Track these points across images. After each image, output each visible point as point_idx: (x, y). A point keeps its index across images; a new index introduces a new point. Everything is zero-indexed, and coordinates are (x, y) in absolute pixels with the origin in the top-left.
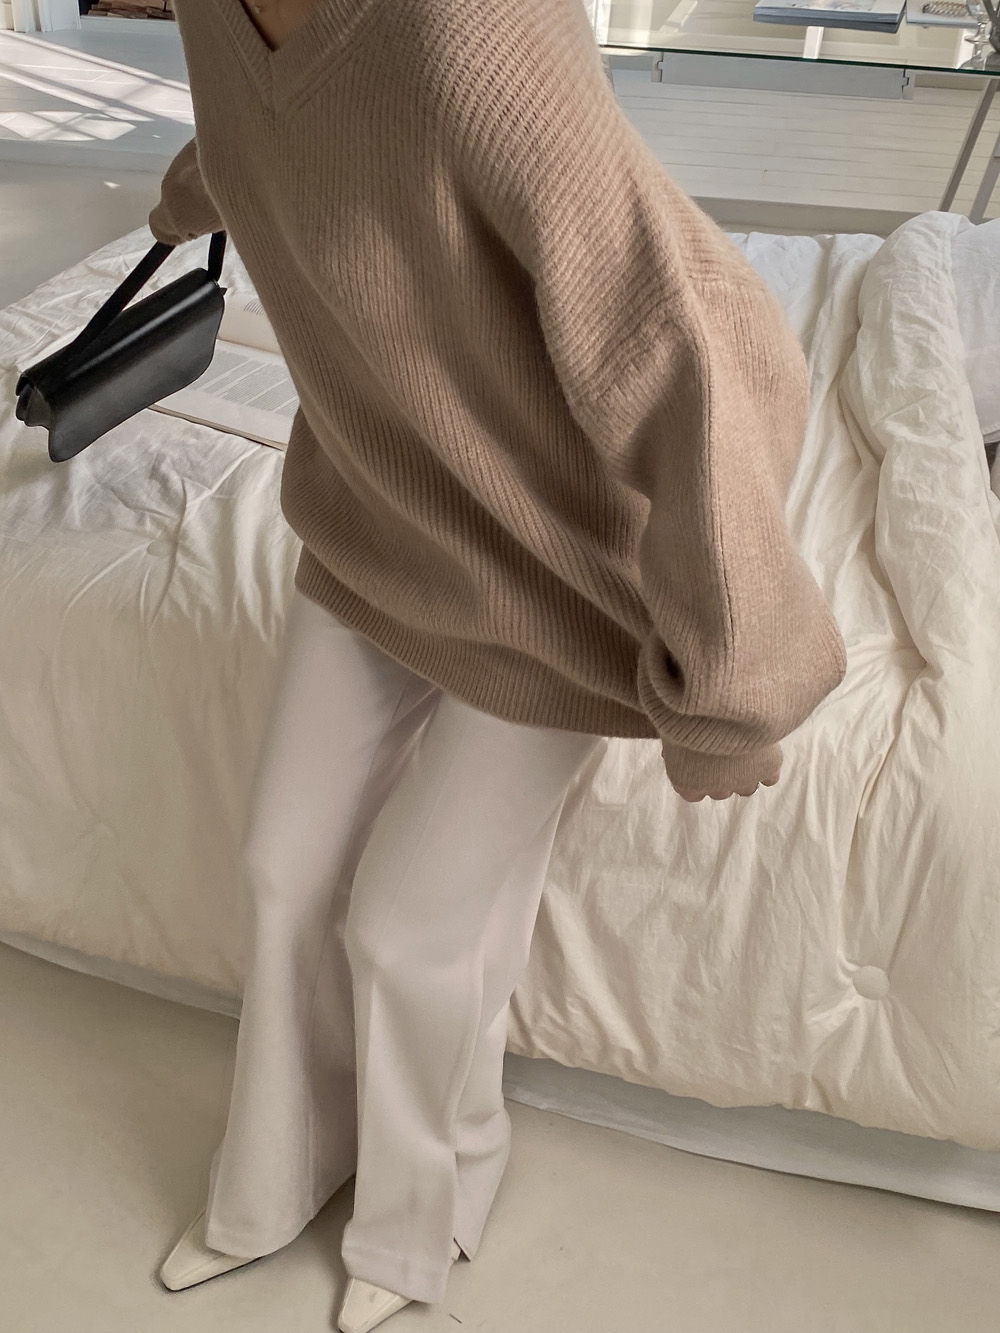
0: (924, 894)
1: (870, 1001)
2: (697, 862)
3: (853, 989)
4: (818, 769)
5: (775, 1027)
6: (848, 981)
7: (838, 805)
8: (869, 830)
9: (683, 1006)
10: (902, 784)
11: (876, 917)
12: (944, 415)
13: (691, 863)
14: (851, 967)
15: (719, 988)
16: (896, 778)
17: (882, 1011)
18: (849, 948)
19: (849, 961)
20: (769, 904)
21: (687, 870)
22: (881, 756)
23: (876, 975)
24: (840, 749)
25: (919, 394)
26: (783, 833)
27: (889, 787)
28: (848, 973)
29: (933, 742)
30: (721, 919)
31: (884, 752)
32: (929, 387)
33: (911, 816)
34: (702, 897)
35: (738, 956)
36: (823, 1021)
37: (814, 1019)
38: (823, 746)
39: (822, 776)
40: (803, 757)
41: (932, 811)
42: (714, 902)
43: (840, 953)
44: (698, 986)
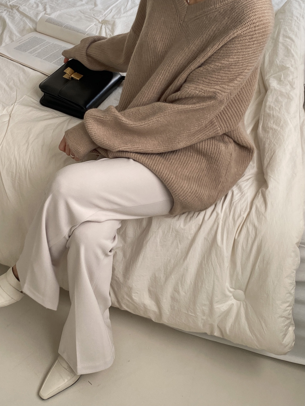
0: (257, 267)
1: (238, 302)
3: (232, 297)
5: (203, 308)
6: (230, 294)
7: (227, 234)
8: (238, 243)
9: (173, 299)
10: (251, 228)
11: (240, 273)
12: (290, 78)
14: (232, 290)
15: (185, 293)
16: (249, 226)
17: (242, 305)
18: (231, 283)
19: (231, 288)
20: (204, 266)
22: (244, 217)
23: (241, 293)
25: (283, 68)
26: (210, 242)
27: (246, 229)
28: (230, 292)
29: (262, 214)
30: (187, 270)
31: (245, 216)
32: (287, 66)
33: (253, 239)
35: (192, 283)
36: (221, 307)
37: (217, 306)
39: (223, 224)
41: (260, 238)
42: (185, 264)
43: (227, 284)
44: (178, 292)
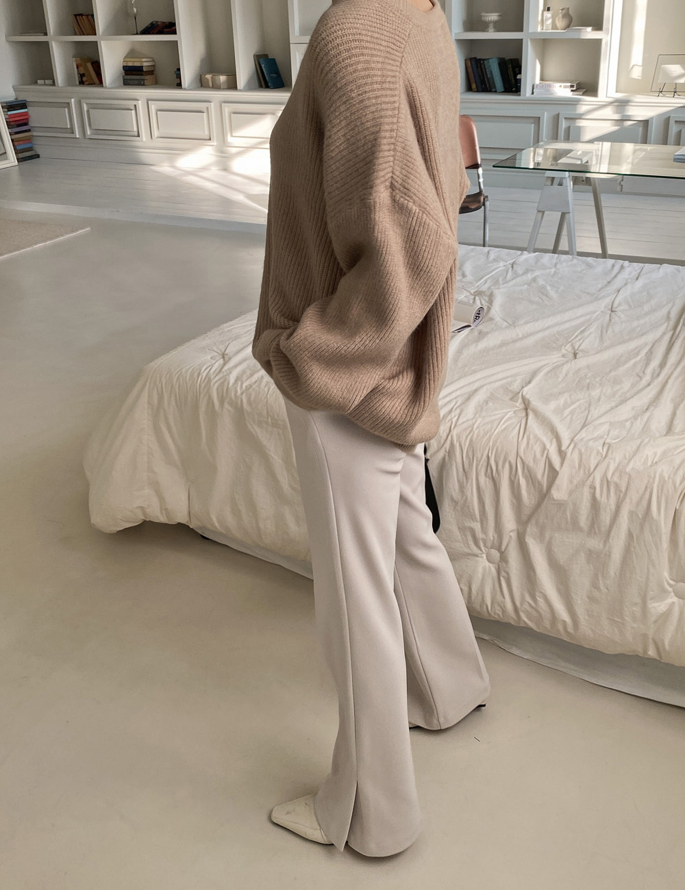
1: (681, 600)
2: (599, 528)
3: (673, 594)
4: (658, 486)
5: (634, 609)
6: (670, 589)
7: (667, 503)
8: (681, 514)
9: (591, 599)
11: (684, 557)
13: (596, 529)
14: (671, 582)
15: (609, 590)
18: (671, 574)
19: (671, 579)
20: (632, 549)
21: (595, 533)
24: (669, 478)
26: (640, 516)
28: (671, 586)
30: (610, 556)
34: (601, 546)
35: (618, 574)
36: (658, 607)
37: (653, 605)
38: (661, 476)
39: (660, 491)
40: (651, 480)
42: (607, 548)
43: (666, 574)
44: (598, 589)
